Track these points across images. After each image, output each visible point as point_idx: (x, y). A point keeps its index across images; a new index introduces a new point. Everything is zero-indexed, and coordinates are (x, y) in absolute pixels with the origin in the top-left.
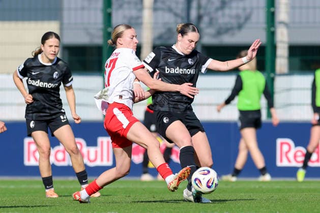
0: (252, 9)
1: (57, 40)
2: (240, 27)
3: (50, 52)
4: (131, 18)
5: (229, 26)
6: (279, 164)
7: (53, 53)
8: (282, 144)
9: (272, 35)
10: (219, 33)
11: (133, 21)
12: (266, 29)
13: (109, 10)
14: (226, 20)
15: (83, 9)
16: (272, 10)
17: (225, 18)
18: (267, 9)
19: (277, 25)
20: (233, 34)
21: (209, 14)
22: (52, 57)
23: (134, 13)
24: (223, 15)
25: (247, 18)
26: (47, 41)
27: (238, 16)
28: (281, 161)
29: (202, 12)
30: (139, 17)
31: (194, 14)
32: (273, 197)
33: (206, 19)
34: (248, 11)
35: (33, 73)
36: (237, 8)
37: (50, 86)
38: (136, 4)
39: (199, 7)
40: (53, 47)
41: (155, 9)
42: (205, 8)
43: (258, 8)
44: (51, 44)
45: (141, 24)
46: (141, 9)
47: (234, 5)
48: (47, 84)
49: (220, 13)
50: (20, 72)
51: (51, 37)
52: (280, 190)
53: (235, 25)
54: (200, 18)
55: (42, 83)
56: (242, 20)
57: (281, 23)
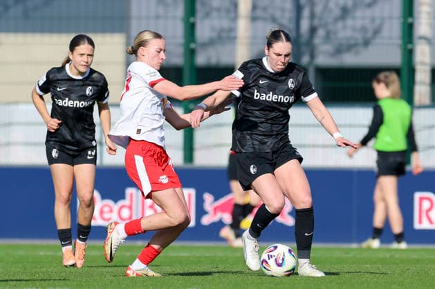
0: (383, 19)
1: (90, 47)
2: (366, 43)
3: (81, 61)
4: (222, 30)
5: (352, 42)
6: (417, 226)
7: (85, 64)
8: (421, 199)
9: (409, 54)
10: (339, 51)
11: (224, 35)
12: (401, 46)
13: (192, 20)
14: (348, 33)
15: (158, 17)
16: (410, 20)
17: (346, 31)
18: (402, 20)
19: (416, 41)
20: (357, 53)
21: (326, 25)
22: (83, 69)
23: (225, 24)
24: (344, 27)
25: (377, 32)
26: (77, 48)
27: (364, 29)
28: (420, 222)
29: (316, 22)
30: (232, 30)
31: (305, 25)
32: (408, 269)
33: (321, 33)
34: (378, 22)
35: (58, 89)
36: (364, 18)
37: (82, 104)
38: (228, 11)
39: (312, 16)
40: (86, 56)
41: (254, 19)
42: (321, 18)
43: (391, 18)
44: (82, 53)
45: (235, 38)
46: (235, 18)
47: (359, 13)
48: (78, 102)
49: (340, 25)
50: (40, 87)
51: (82, 42)
52: (418, 261)
53: (360, 41)
54: (313, 30)
55: (71, 102)
56: (370, 34)
57: (421, 38)
